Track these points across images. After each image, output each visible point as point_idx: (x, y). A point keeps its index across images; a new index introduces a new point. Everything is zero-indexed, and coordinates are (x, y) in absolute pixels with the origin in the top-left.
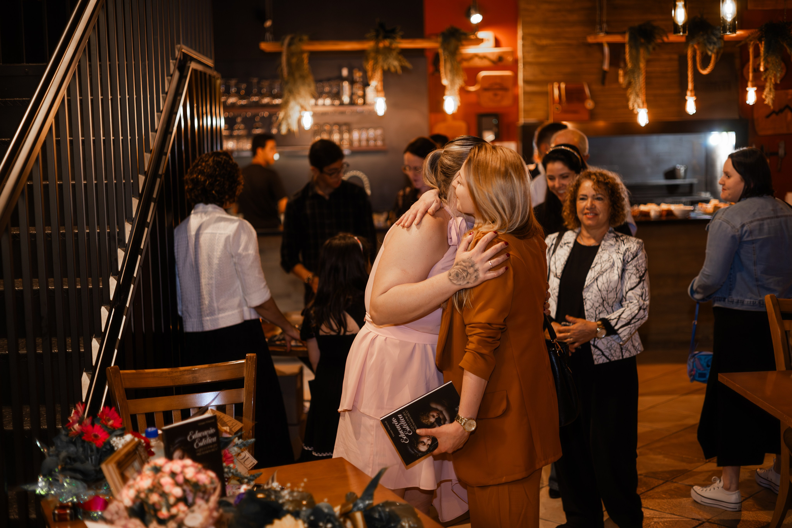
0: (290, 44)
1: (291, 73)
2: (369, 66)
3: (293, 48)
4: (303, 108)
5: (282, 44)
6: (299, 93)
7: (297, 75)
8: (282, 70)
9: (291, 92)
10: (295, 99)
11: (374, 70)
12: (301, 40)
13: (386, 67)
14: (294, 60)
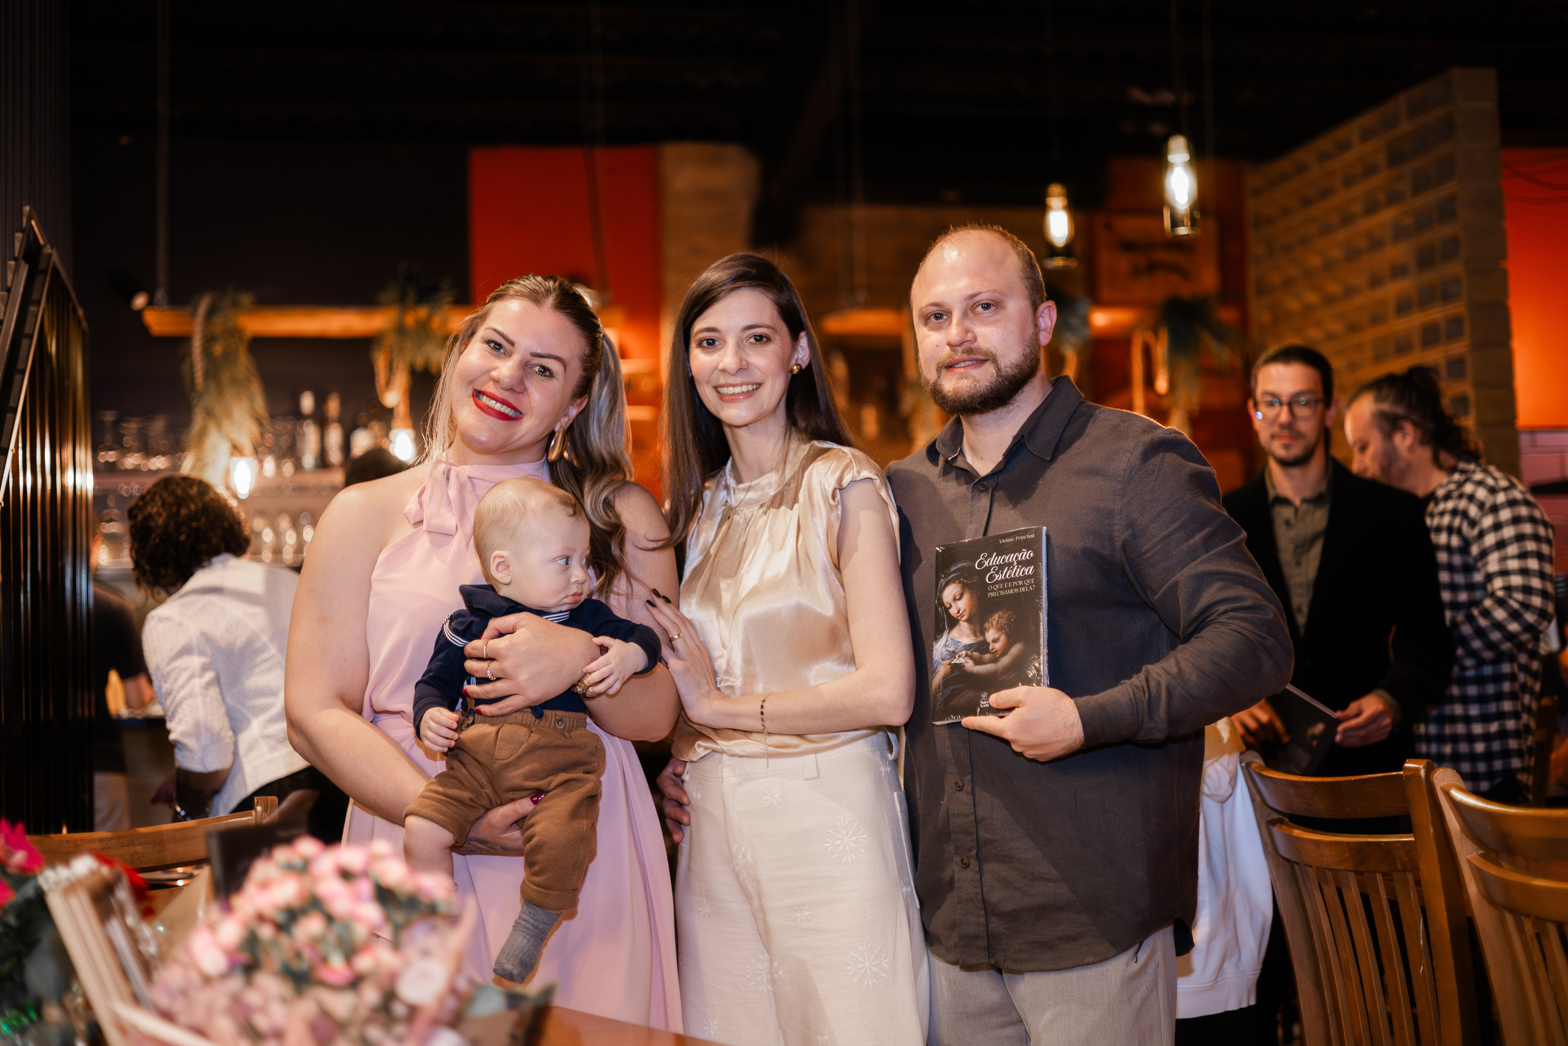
0: (211, 313)
1: (213, 372)
2: (380, 363)
3: (219, 324)
4: (236, 449)
5: (194, 314)
6: (229, 415)
7: (225, 377)
8: (192, 366)
9: (209, 414)
10: (219, 427)
11: (391, 369)
12: (235, 305)
13: (420, 362)
14: (218, 349)
